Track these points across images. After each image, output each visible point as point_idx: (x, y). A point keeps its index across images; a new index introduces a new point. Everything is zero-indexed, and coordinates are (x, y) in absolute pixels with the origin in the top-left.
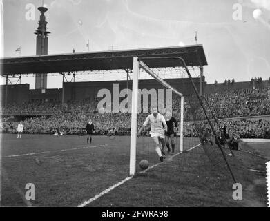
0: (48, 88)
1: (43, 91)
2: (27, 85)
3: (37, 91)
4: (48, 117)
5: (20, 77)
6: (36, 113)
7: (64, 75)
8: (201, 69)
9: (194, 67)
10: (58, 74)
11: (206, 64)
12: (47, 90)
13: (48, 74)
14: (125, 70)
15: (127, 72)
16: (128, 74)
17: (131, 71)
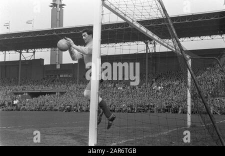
0: (63, 63)
1: (58, 67)
2: (42, 60)
3: (52, 66)
4: (62, 93)
5: (34, 52)
6: (50, 89)
12: (62, 65)
14: (144, 42)
15: (147, 43)
16: (147, 46)
17: (151, 43)
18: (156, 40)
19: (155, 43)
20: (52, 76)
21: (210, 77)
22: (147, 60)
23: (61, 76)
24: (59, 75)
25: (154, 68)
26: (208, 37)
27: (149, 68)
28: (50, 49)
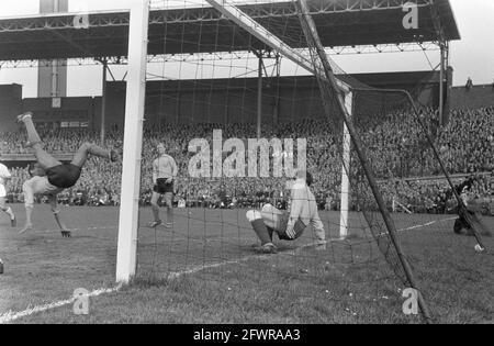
0: (68, 95)
1: (56, 103)
2: (16, 88)
7: (105, 63)
8: (444, 48)
9: (427, 44)
10: (90, 61)
11: (457, 36)
12: (65, 100)
13: (71, 62)
14: (255, 53)
15: (260, 56)
16: (261, 62)
17: (269, 57)
18: (279, 50)
19: (277, 57)
20: (43, 124)
21: (394, 134)
22: (260, 93)
23: (63, 125)
24: (59, 123)
25: (276, 110)
26: (392, 47)
27: (263, 111)
28: (36, 63)
